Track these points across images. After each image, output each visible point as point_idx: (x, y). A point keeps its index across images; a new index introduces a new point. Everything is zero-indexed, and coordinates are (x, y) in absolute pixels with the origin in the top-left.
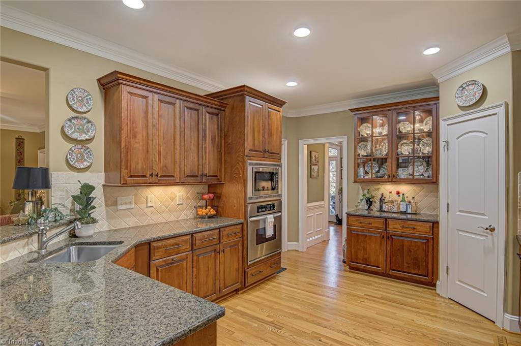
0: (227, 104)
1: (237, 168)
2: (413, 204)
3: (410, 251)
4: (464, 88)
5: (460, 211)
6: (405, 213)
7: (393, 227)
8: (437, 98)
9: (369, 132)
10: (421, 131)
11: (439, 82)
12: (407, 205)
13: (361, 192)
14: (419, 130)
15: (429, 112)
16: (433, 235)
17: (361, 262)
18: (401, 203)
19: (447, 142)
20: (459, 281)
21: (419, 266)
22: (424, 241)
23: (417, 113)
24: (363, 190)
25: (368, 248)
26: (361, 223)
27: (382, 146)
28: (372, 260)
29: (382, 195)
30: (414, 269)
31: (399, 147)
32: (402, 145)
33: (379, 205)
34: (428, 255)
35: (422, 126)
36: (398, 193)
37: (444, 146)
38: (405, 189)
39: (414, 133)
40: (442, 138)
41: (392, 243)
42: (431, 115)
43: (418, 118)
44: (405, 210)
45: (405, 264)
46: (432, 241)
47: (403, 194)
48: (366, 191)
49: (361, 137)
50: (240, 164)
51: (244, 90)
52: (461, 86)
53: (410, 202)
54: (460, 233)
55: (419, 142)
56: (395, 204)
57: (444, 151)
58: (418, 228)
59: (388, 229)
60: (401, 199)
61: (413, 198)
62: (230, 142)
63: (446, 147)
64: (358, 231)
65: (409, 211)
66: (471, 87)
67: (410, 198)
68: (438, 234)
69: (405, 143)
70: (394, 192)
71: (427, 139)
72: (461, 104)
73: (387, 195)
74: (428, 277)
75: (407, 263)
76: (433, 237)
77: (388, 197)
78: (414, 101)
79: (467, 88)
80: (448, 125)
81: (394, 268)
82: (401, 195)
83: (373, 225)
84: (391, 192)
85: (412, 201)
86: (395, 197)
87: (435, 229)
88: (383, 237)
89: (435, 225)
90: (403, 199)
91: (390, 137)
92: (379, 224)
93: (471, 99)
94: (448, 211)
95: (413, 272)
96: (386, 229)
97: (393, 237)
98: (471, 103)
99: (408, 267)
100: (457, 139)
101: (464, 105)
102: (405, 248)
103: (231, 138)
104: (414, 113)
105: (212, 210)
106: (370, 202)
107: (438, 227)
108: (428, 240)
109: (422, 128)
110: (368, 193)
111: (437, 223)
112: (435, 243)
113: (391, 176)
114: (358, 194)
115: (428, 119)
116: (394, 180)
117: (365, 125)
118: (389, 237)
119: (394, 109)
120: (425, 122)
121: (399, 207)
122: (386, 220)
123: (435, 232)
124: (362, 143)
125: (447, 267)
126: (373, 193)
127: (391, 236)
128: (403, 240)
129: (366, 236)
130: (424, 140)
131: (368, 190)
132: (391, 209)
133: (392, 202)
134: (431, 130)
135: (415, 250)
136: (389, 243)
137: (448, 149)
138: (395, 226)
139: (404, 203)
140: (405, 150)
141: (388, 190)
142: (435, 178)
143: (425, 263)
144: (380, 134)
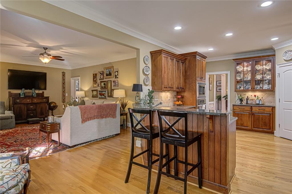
0: (187, 59)
1: (192, 85)
2: (262, 100)
3: (262, 119)
4: (287, 53)
5: (285, 101)
6: (258, 104)
7: (255, 110)
8: (274, 55)
9: (242, 69)
10: (266, 69)
11: (275, 49)
12: (259, 101)
13: (237, 95)
14: (265, 68)
15: (270, 61)
16: (272, 112)
17: (240, 125)
18: (257, 100)
19: (279, 74)
20: (285, 129)
21: (266, 126)
22: (269, 115)
23: (264, 61)
24: (238, 95)
25: (243, 119)
26: (240, 108)
27: (247, 75)
28: (245, 124)
29: (248, 97)
30: (264, 127)
31: (256, 76)
32: (257, 75)
33: (246, 101)
34: (270, 121)
35: (266, 67)
36: (255, 96)
37: (278, 75)
38: (258, 94)
39: (263, 70)
40: (277, 72)
41: (254, 117)
42: (271, 62)
43: (264, 63)
44: (258, 103)
45: (260, 125)
46: (272, 115)
47: (258, 96)
48: (239, 96)
49: (237, 71)
50: (194, 83)
51: (196, 53)
52: (285, 52)
53: (261, 99)
54: (285, 110)
55: (265, 74)
56: (254, 101)
57: (278, 77)
58: (266, 109)
59: (252, 111)
60: (257, 98)
61: (262, 98)
62: (188, 74)
63: (279, 76)
64: (238, 112)
65: (261, 103)
66: (289, 52)
67: (261, 98)
68: (275, 112)
69: (258, 74)
70: (253, 96)
71: (269, 72)
72: (285, 59)
73: (250, 97)
74: (270, 129)
75: (261, 124)
76: (273, 113)
77: (250, 98)
78: (263, 56)
79: (288, 53)
80: (280, 67)
81: (255, 127)
82: (257, 97)
83: (245, 109)
84: (251, 96)
85: (262, 99)
86: (254, 98)
87: (273, 110)
88: (250, 114)
89: (273, 108)
90: (258, 98)
91: (252, 72)
92: (248, 108)
93: (289, 58)
94: (279, 102)
95: (264, 128)
96: (251, 111)
97: (255, 114)
98: (290, 59)
99: (262, 126)
100: (284, 72)
101: (287, 59)
102: (260, 118)
103: (189, 73)
104: (263, 61)
105: (181, 102)
106: (241, 100)
107: (275, 109)
108: (270, 114)
109: (266, 68)
110: (241, 96)
111: (275, 107)
112: (273, 116)
113: (252, 88)
114: (235, 97)
115: (268, 64)
116: (254, 90)
117: (239, 66)
118: (253, 114)
119: (254, 60)
120: (267, 65)
121: (256, 102)
122: (251, 107)
123: (273, 111)
124: (238, 74)
125: (279, 124)
126: (243, 96)
127: (254, 113)
128: (259, 115)
129: (242, 114)
130: (267, 73)
131: (241, 95)
132: (252, 103)
133: (252, 100)
134: (271, 69)
135: (265, 118)
136: (253, 116)
137: (279, 77)
138: (256, 109)
139: (258, 100)
140: (259, 77)
141: (250, 95)
142: (272, 89)
143: (269, 124)
144: (247, 70)
